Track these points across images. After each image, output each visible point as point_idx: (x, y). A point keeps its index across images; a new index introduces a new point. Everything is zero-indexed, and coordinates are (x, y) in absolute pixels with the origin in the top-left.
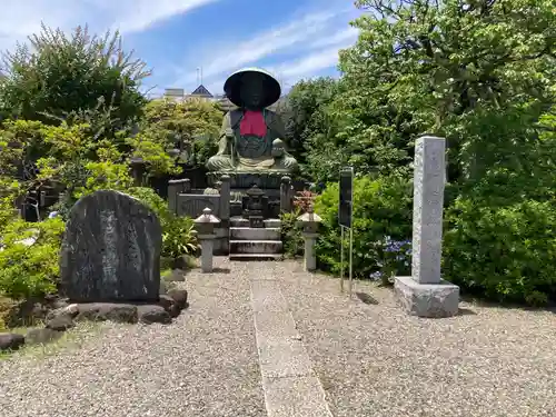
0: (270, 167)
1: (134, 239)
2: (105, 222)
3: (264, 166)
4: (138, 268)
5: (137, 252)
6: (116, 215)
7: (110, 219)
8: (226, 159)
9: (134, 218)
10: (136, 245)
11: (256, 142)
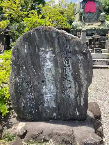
0: (99, 26)
1: (69, 73)
2: (44, 58)
3: (96, 25)
4: (72, 96)
5: (71, 83)
6: (54, 52)
7: (48, 55)
8: (79, 23)
9: (70, 55)
10: (71, 78)
11: (91, 16)
